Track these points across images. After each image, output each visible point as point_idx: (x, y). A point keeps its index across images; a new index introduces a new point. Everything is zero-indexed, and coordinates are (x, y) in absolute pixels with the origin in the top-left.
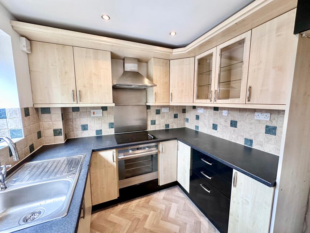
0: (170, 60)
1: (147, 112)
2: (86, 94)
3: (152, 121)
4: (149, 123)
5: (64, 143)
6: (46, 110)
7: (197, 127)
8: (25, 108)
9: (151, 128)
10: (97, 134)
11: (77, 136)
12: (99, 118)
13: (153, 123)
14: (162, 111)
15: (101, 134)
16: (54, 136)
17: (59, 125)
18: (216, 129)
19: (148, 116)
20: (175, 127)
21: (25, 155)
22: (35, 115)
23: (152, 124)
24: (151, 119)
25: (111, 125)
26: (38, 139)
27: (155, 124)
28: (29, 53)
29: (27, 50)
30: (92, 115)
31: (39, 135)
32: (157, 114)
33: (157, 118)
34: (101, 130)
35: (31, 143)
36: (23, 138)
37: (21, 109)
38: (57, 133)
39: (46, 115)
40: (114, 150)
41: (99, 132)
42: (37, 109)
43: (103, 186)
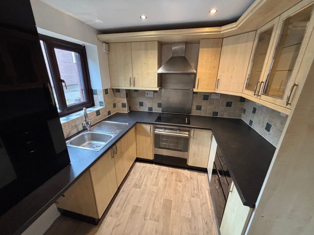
0: (223, 38)
1: (193, 96)
2: (138, 80)
3: (197, 106)
4: (194, 108)
5: (127, 113)
6: (118, 91)
7: (251, 122)
8: (105, 90)
9: (195, 112)
10: (149, 110)
11: (136, 109)
12: (151, 98)
13: (199, 108)
14: (211, 97)
15: (152, 111)
16: (122, 107)
17: (125, 101)
18: (269, 131)
19: (193, 101)
20: (226, 116)
21: (105, 117)
22: (112, 93)
23: (197, 109)
24: (197, 104)
25: (160, 105)
26: (114, 108)
27: (200, 109)
28: (108, 52)
29: (106, 51)
30: (146, 96)
31: (115, 105)
32: (204, 99)
33: (204, 104)
34: (152, 108)
35: (109, 110)
36: (104, 107)
37: (103, 90)
38: (124, 105)
39: (118, 93)
40: (152, 126)
41: (150, 109)
42: (113, 90)
43: (144, 148)
